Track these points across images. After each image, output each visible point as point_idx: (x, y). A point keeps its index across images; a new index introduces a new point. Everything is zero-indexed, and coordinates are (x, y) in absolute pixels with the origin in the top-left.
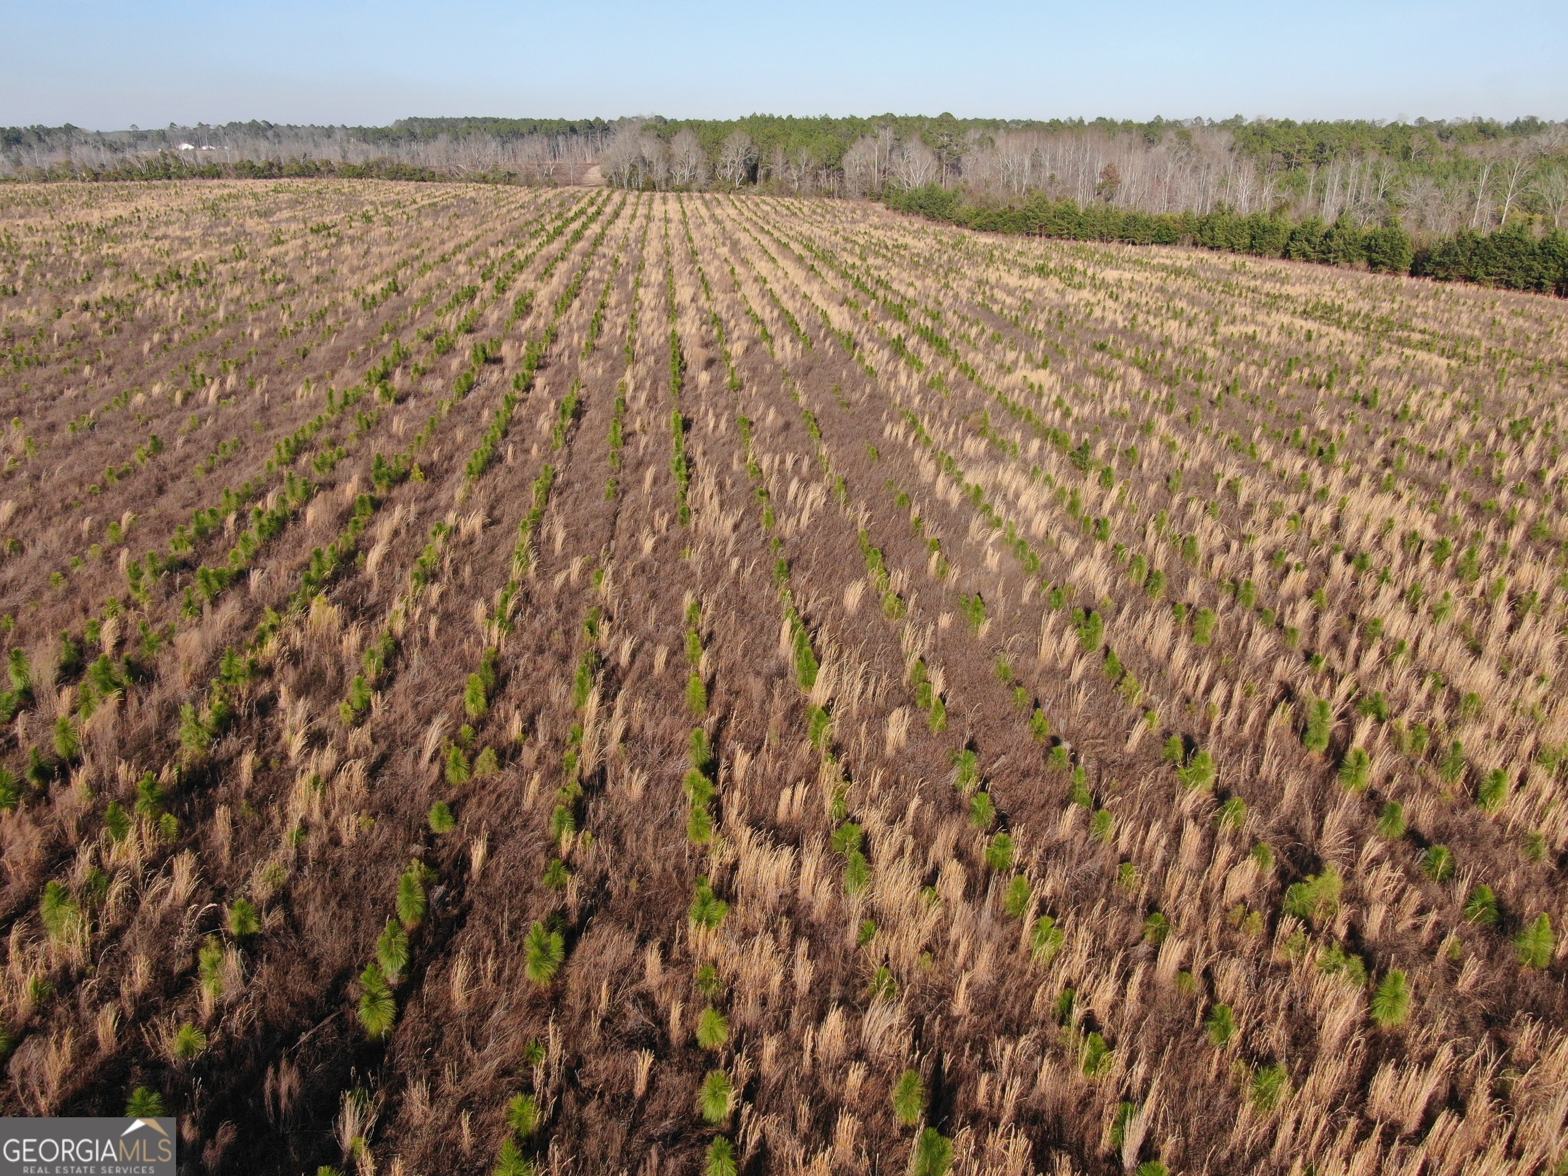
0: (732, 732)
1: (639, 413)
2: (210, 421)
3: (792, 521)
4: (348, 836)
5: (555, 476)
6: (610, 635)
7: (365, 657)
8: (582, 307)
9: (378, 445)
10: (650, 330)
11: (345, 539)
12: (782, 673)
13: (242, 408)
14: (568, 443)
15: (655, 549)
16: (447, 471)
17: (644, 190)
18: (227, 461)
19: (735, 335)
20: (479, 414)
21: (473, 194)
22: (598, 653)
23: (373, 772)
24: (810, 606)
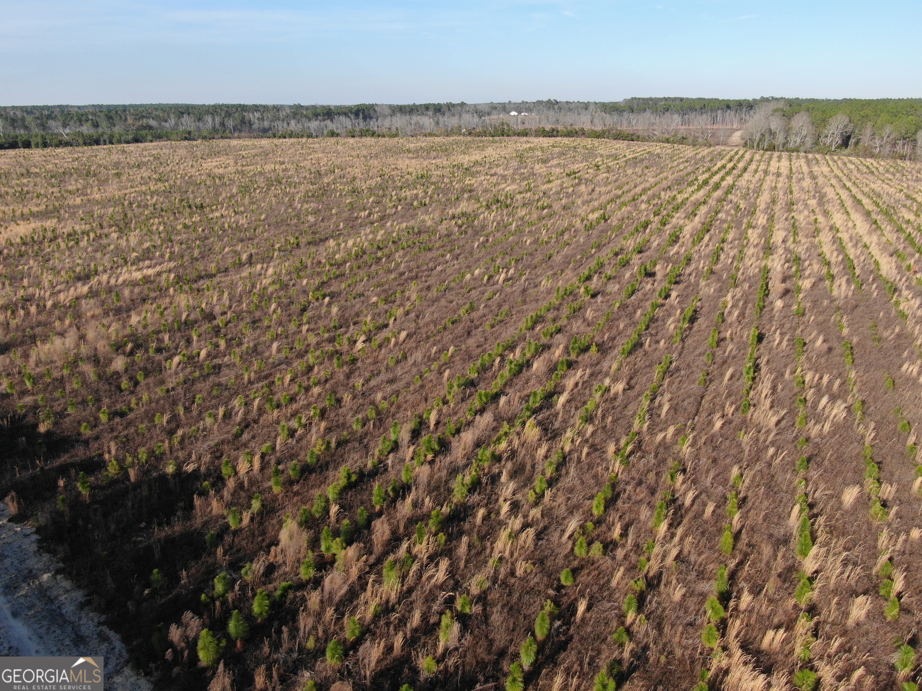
0: (745, 574)
1: (731, 325)
2: (498, 295)
3: (818, 427)
4: (519, 572)
5: (671, 363)
6: (684, 482)
7: (547, 463)
8: (710, 239)
9: (577, 326)
10: (750, 263)
11: (550, 386)
12: (786, 541)
13: (514, 289)
14: (683, 340)
15: (722, 428)
16: (610, 348)
17: (767, 150)
18: (501, 321)
19: (807, 273)
20: (635, 312)
21: (659, 151)
22: (674, 492)
23: (539, 536)
24: (817, 494)
